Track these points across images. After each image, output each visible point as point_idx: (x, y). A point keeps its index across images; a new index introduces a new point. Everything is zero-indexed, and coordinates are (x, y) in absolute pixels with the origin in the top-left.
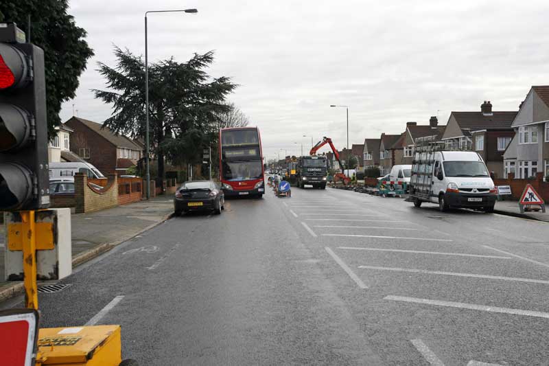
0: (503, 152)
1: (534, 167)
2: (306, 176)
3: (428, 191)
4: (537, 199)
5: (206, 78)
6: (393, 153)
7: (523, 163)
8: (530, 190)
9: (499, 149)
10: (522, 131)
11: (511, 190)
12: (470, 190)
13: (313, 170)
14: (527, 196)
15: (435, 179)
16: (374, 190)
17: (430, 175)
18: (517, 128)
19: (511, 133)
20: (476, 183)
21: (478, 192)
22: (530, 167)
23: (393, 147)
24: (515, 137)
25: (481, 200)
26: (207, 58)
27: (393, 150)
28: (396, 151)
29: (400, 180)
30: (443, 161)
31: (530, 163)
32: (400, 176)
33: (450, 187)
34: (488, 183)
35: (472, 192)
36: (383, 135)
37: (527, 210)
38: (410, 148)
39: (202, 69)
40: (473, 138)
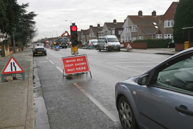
0: (120, 35)
1: (129, 39)
2: (61, 44)
3: (103, 46)
4: (130, 47)
5: (26, 12)
6: (86, 36)
7: (126, 38)
8: (129, 45)
9: (119, 34)
10: (125, 29)
11: (124, 45)
12: (114, 45)
13: (63, 42)
14: (128, 46)
15: (105, 43)
16: (84, 48)
17: (103, 42)
18: (124, 28)
19: (122, 29)
20: (116, 44)
21: (116, 46)
22: (128, 39)
23: (86, 34)
24: (124, 30)
25: (117, 48)
26: (27, 5)
27: (86, 35)
28: (87, 35)
29: (92, 44)
30: (107, 38)
31: (128, 38)
32: (92, 43)
33: (109, 45)
34: (118, 43)
35: (115, 46)
36: (82, 30)
37: (128, 50)
38: (92, 34)
39: (25, 9)
40: (111, 31)
